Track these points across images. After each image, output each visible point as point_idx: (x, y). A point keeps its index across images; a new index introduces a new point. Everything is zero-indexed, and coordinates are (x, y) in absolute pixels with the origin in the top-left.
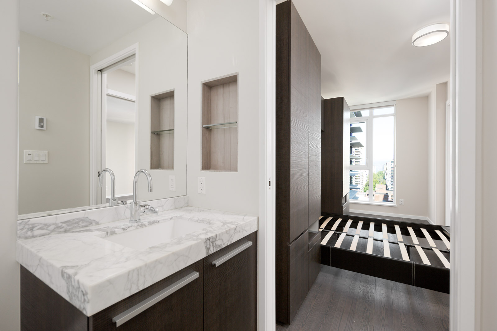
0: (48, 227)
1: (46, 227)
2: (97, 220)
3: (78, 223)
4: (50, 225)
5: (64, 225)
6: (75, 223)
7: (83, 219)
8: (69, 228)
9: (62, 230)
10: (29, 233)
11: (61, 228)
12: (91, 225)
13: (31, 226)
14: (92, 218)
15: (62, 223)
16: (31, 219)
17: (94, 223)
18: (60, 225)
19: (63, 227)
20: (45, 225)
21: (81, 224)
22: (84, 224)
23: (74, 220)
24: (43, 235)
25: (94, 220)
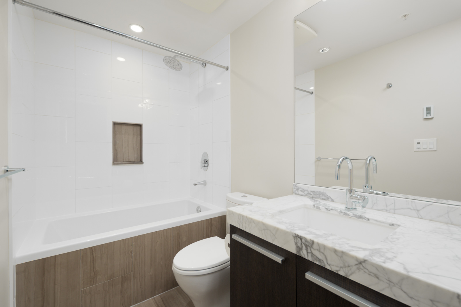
0: (304, 192)
1: (303, 191)
2: (333, 198)
3: (319, 195)
4: (305, 191)
5: (312, 193)
6: (318, 194)
7: (322, 193)
8: (314, 196)
9: (311, 196)
10: (297, 192)
11: (310, 195)
12: (328, 200)
13: (297, 188)
14: (329, 194)
15: (311, 191)
16: (298, 184)
17: (330, 199)
18: (310, 192)
19: (311, 195)
20: (303, 189)
21: (321, 196)
22: (323, 197)
23: (317, 192)
24: (302, 195)
25: (330, 197)
